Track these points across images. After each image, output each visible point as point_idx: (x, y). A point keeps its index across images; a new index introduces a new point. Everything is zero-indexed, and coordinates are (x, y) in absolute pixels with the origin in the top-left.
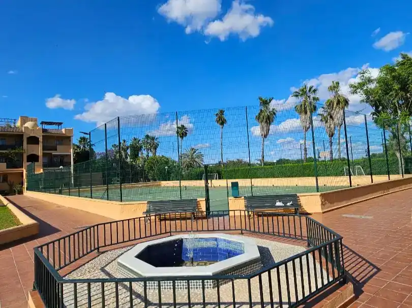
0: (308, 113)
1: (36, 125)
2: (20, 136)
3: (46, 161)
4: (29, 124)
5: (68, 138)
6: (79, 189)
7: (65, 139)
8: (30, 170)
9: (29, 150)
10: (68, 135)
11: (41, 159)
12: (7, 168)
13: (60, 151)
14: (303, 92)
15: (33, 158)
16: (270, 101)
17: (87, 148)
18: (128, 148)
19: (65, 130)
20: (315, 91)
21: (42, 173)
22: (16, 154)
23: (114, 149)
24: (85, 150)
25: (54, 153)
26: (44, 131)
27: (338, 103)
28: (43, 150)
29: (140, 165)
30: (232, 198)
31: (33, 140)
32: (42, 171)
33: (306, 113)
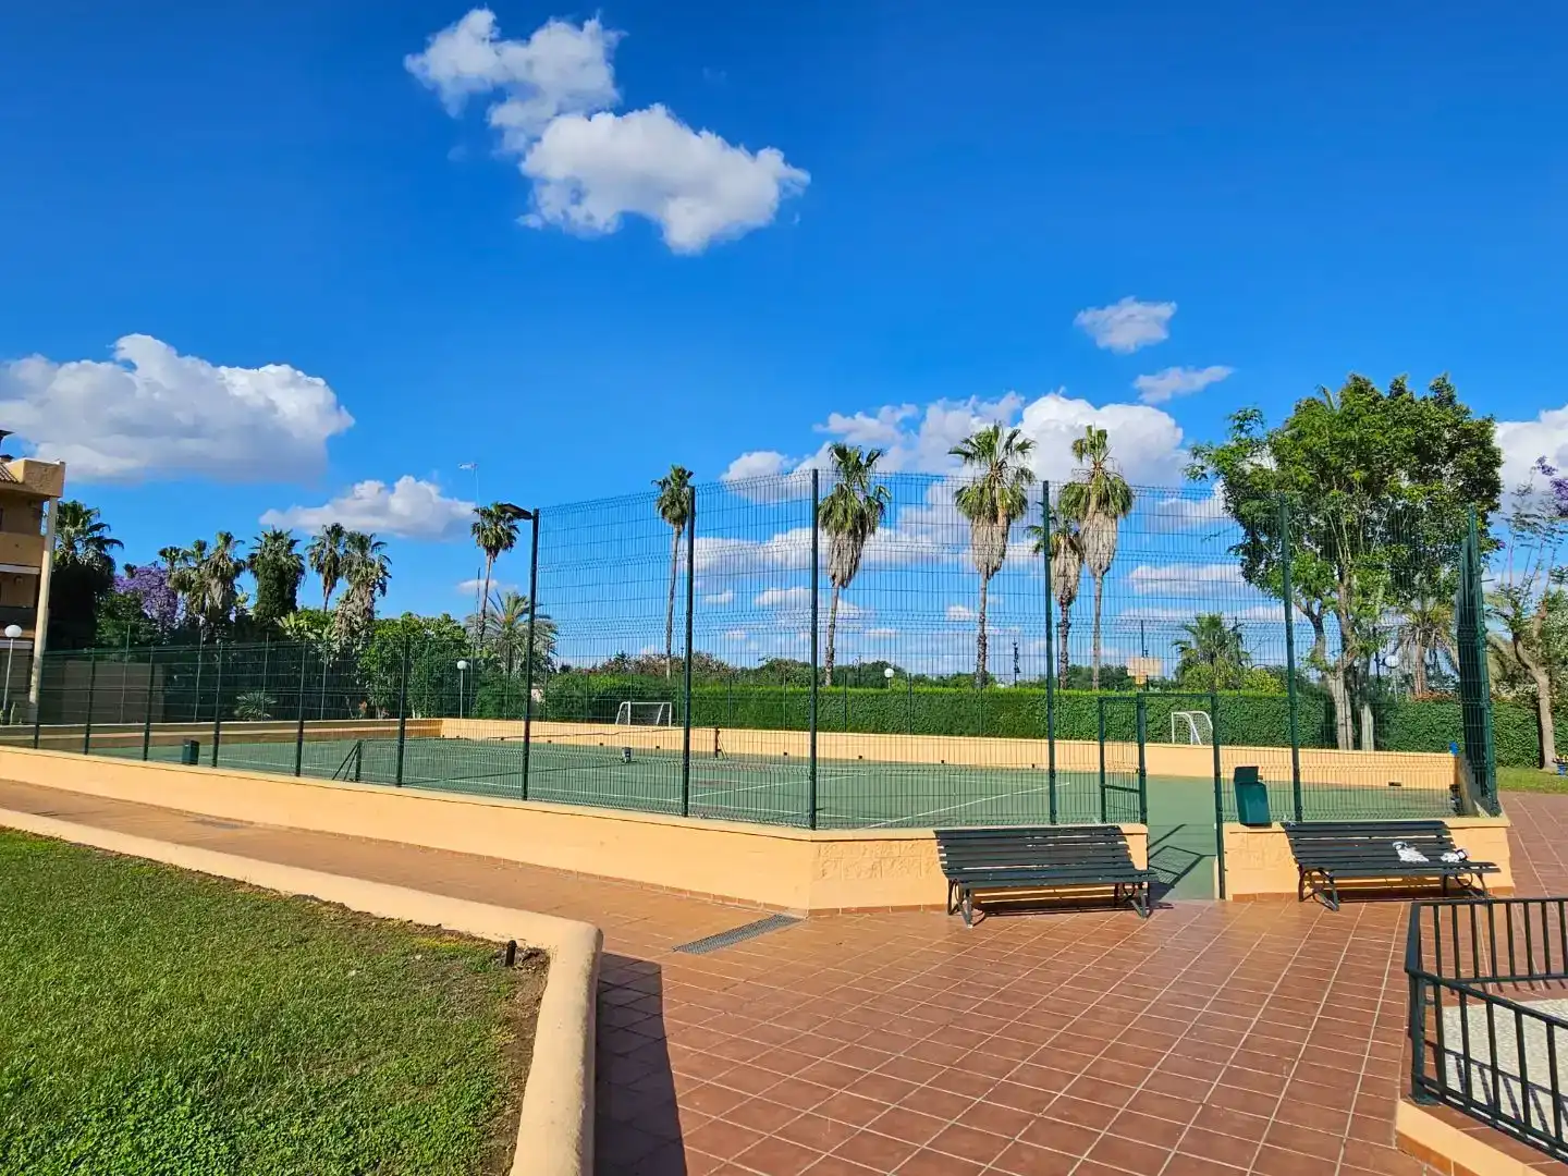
0: (1002, 520)
5: (35, 504)
6: (88, 731)
10: (38, 489)
14: (984, 447)
16: (870, 461)
17: (85, 554)
18: (238, 569)
19: (28, 465)
20: (1023, 447)
24: (74, 560)
27: (1104, 501)
29: (336, 647)
30: (1238, 826)
33: (994, 518)
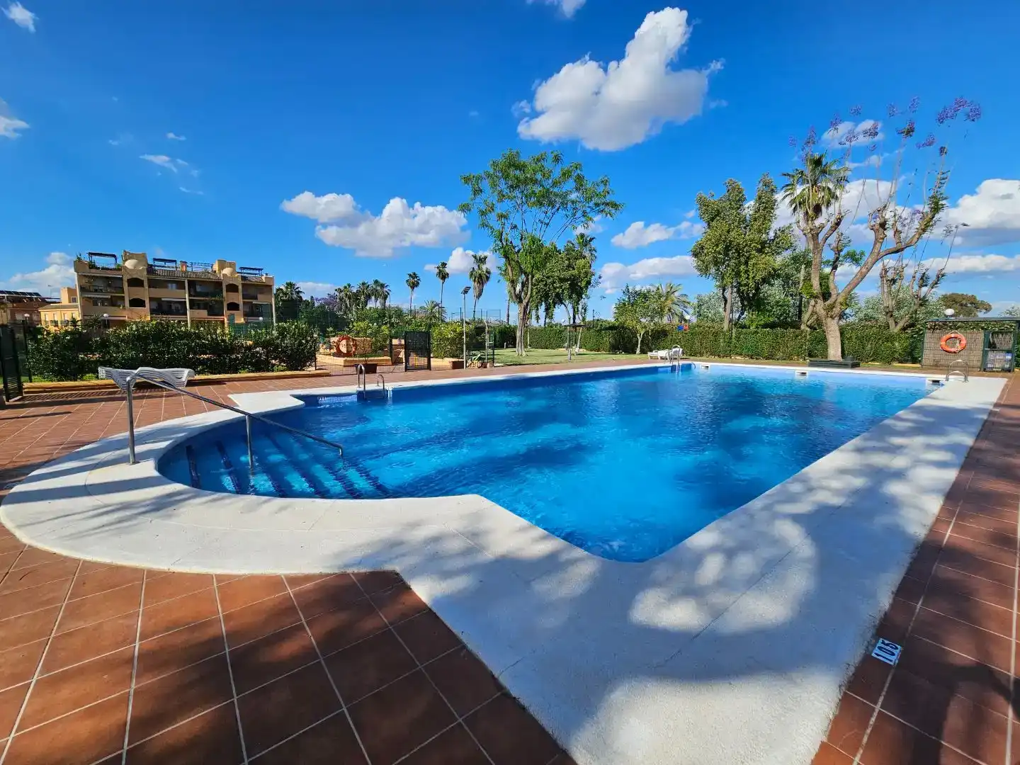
1: (234, 272)
2: (218, 284)
3: (248, 310)
4: (227, 271)
5: (269, 287)
7: (266, 288)
8: (231, 319)
9: (229, 297)
10: (269, 283)
11: (241, 307)
12: (208, 315)
13: (261, 299)
15: (233, 306)
19: (266, 277)
21: (242, 324)
22: (216, 301)
23: (338, 294)
25: (254, 302)
26: (244, 278)
28: (243, 298)
31: (232, 288)
32: (242, 320)
